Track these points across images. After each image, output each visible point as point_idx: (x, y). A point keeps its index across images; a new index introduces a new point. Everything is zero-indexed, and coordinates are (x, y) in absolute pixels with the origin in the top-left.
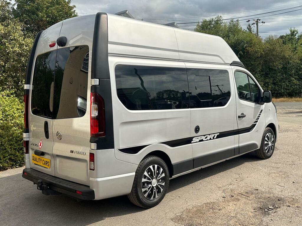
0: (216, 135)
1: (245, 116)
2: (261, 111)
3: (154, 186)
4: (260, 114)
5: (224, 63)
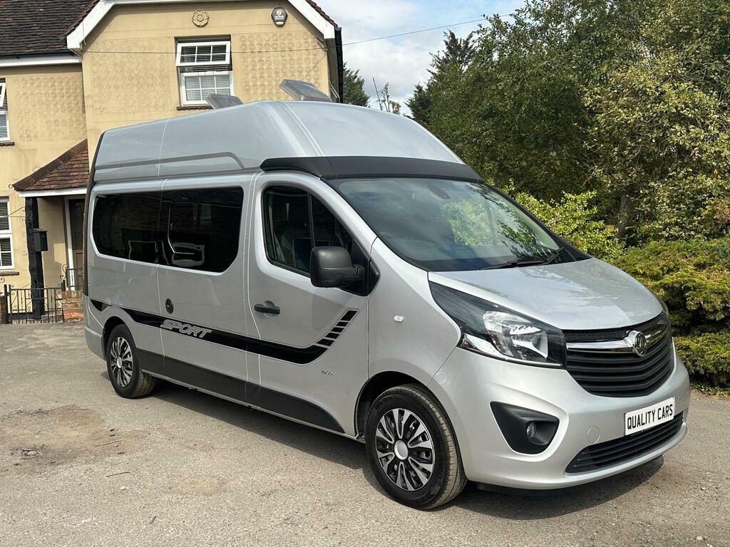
0: (205, 332)
1: (278, 312)
2: (350, 315)
3: (120, 367)
4: (345, 324)
5: (241, 168)
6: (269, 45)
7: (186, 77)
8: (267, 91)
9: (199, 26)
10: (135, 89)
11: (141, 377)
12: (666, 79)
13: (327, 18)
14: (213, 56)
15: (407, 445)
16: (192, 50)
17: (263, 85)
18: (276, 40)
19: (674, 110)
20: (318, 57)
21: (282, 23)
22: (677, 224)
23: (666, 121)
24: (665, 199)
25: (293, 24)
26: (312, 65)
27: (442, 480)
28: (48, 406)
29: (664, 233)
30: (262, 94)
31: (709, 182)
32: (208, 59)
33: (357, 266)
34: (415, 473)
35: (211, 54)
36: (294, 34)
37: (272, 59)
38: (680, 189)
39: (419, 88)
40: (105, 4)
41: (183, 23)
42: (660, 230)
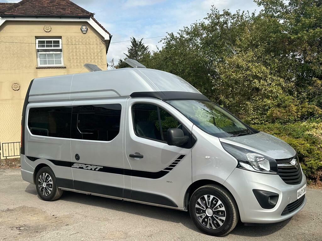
0: (99, 168)
1: (142, 157)
2: (182, 157)
3: (44, 187)
4: (179, 161)
5: (119, 96)
6: (79, 41)
7: (40, 54)
8: (79, 61)
9: (47, 32)
10: (15, 59)
11: (57, 191)
12: (249, 61)
13: (106, 31)
14: (53, 45)
15: (212, 210)
16: (43, 42)
17: (77, 58)
18: (83, 39)
19: (255, 74)
20: (102, 47)
21: (86, 32)
22: (257, 118)
23: (251, 78)
24: (252, 109)
25: (90, 33)
26: (99, 51)
27: (230, 223)
28: (11, 207)
29: (252, 122)
30: (76, 62)
31: (269, 102)
32: (51, 46)
33: (186, 136)
34: (217, 221)
35: (53, 44)
36: (91, 37)
37: (81, 47)
38: (257, 104)
39: (121, 61)
40: (2, 20)
41: (39, 30)
42: (251, 121)
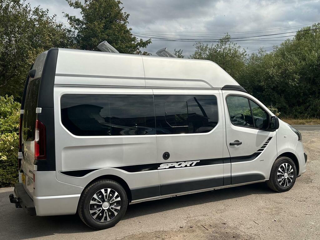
1: (241, 143)
2: (270, 138)
3: (106, 208)
4: (268, 142)
5: (211, 87)
